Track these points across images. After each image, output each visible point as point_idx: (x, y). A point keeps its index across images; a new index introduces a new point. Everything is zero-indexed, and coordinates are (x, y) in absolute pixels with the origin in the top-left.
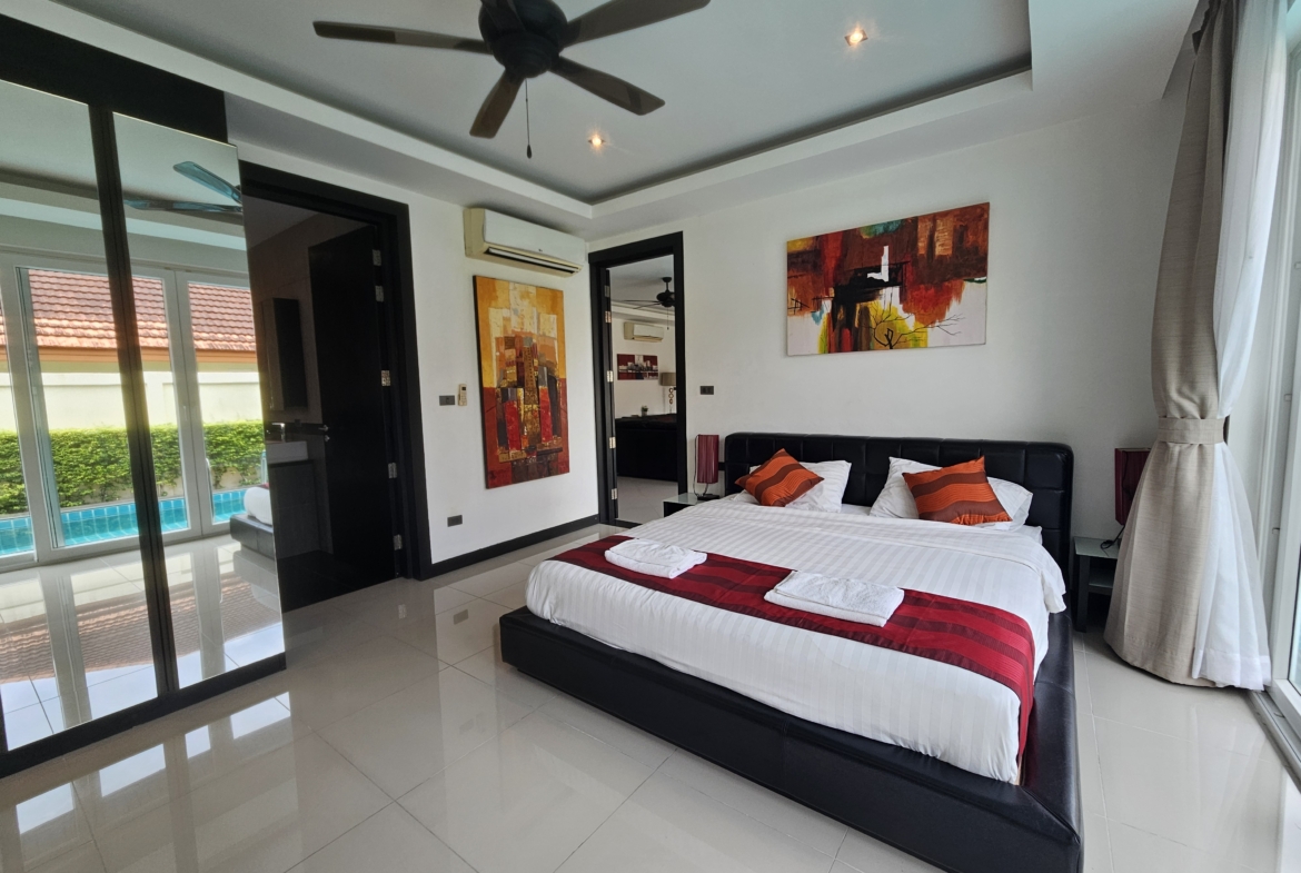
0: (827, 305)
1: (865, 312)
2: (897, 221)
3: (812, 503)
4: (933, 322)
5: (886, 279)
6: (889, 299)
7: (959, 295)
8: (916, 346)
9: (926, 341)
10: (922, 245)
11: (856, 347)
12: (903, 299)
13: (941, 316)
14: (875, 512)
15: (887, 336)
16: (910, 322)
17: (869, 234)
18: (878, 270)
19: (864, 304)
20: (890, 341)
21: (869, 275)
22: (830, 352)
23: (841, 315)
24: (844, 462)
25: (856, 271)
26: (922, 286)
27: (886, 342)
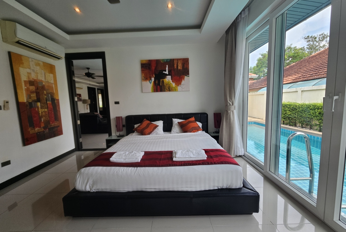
0: (153, 79)
1: (163, 82)
2: (169, 59)
3: (156, 133)
4: (179, 85)
5: (168, 74)
6: (168, 79)
7: (184, 79)
8: (175, 91)
9: (177, 90)
10: (175, 66)
11: (161, 91)
12: (172, 79)
13: (180, 84)
14: (172, 133)
15: (169, 88)
16: (174, 85)
17: (163, 61)
18: (165, 71)
19: (162, 79)
20: (169, 89)
21: (164, 72)
22: (154, 92)
23: (157, 82)
24: (161, 121)
25: (160, 71)
26: (176, 76)
27: (168, 90)
